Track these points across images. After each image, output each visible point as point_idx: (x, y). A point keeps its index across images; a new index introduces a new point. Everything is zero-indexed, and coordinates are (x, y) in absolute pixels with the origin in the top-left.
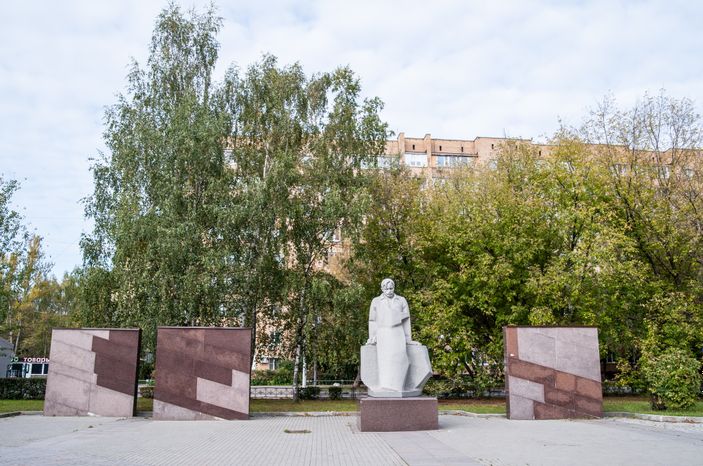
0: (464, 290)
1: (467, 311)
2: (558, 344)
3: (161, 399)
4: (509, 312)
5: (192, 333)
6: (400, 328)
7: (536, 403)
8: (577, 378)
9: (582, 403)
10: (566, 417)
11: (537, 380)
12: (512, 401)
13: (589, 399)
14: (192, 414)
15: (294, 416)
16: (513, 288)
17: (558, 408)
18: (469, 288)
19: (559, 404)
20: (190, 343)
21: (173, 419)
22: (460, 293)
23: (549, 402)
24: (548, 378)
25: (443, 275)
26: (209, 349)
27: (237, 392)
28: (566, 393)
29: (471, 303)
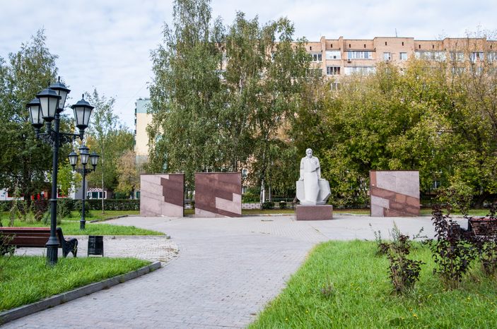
0: (354, 149)
1: (355, 160)
2: (398, 179)
3: (198, 208)
4: (378, 162)
5: (212, 175)
6: (315, 172)
7: (385, 209)
8: (407, 196)
9: (408, 209)
10: (400, 216)
11: (386, 198)
12: (373, 208)
13: (413, 207)
14: (214, 214)
15: (263, 216)
16: (380, 148)
17: (396, 211)
18: (357, 147)
19: (397, 209)
20: (211, 180)
21: (205, 217)
22: (352, 150)
23: (392, 208)
24: (392, 197)
25: (342, 141)
26: (221, 183)
27: (236, 203)
28: (401, 204)
29: (358, 156)
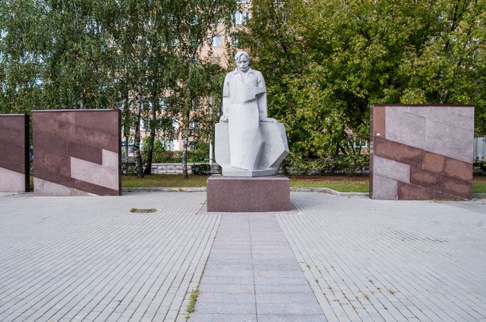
0: (338, 74)
1: (339, 93)
2: (429, 123)
3: (40, 177)
4: (382, 96)
5: (64, 115)
6: (254, 105)
7: (401, 184)
8: (447, 159)
9: (450, 185)
10: (431, 198)
11: (404, 161)
12: (374, 177)
13: (457, 180)
14: (67, 190)
15: (169, 191)
16: (387, 70)
17: (424, 189)
18: (343, 72)
19: (425, 184)
20: (62, 125)
21: (51, 195)
22: (335, 76)
23: (414, 182)
24: (415, 159)
25: (318, 60)
26: (79, 129)
27: (106, 171)
28: (433, 174)
29: (345, 86)
